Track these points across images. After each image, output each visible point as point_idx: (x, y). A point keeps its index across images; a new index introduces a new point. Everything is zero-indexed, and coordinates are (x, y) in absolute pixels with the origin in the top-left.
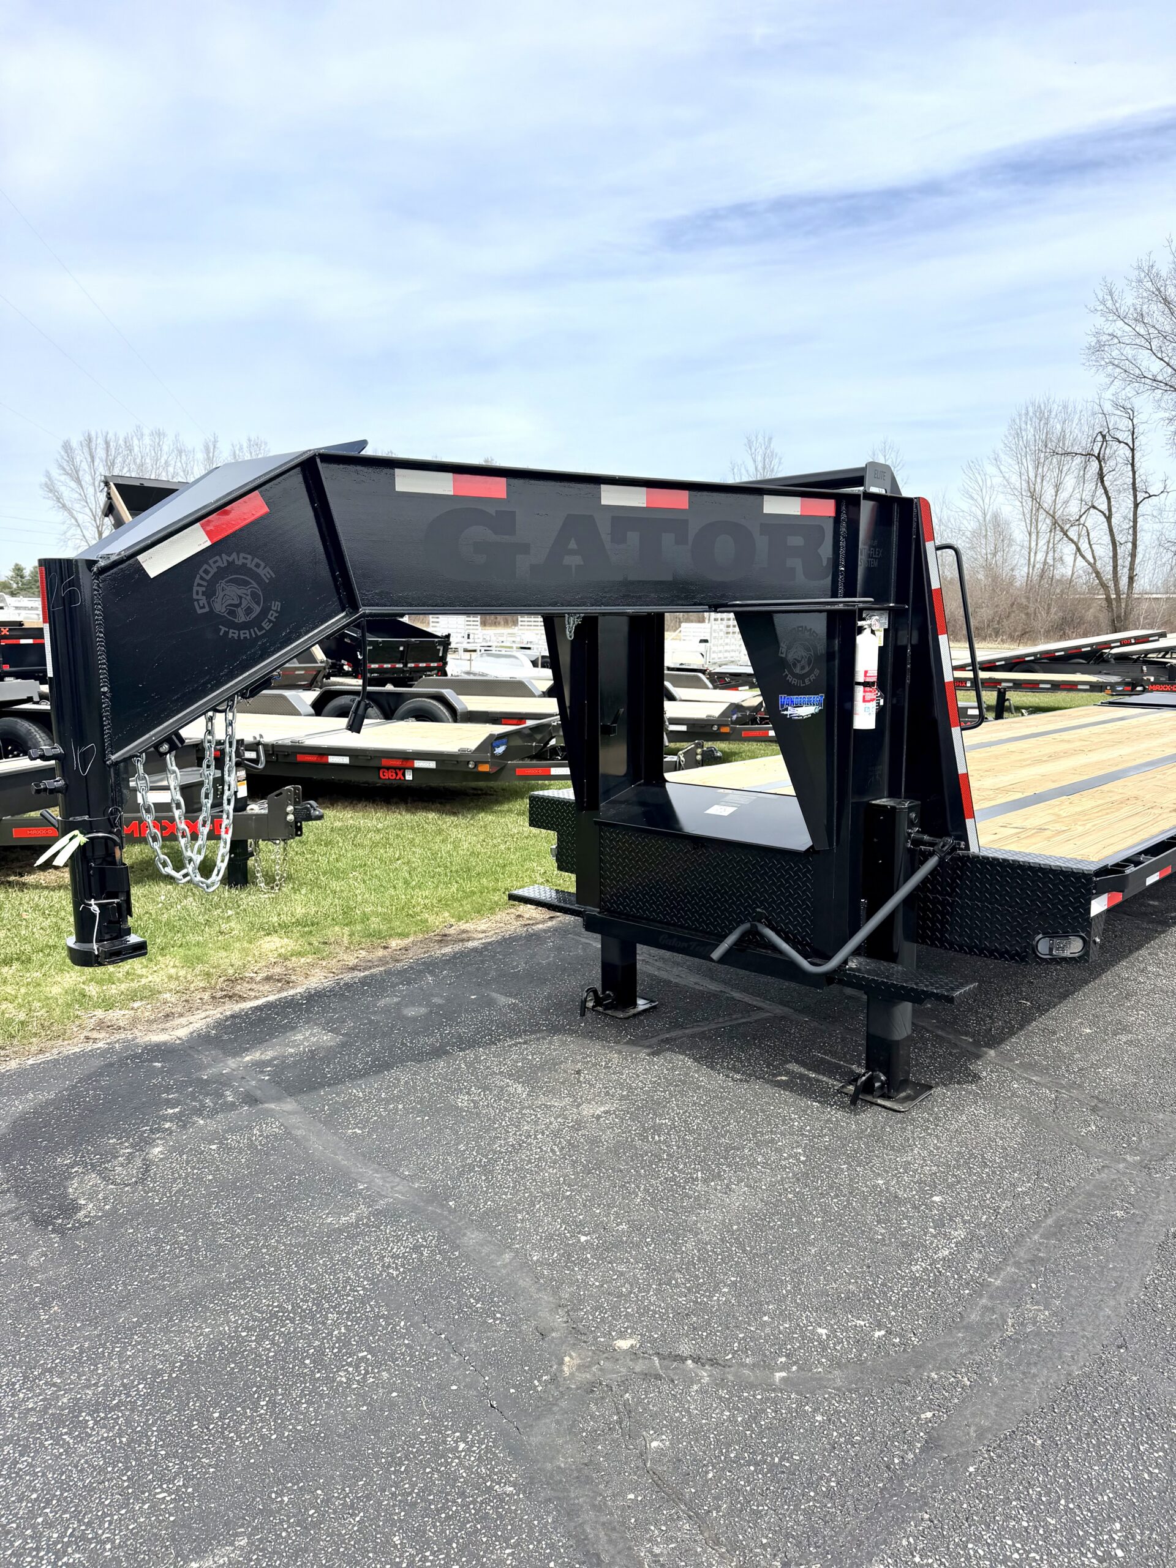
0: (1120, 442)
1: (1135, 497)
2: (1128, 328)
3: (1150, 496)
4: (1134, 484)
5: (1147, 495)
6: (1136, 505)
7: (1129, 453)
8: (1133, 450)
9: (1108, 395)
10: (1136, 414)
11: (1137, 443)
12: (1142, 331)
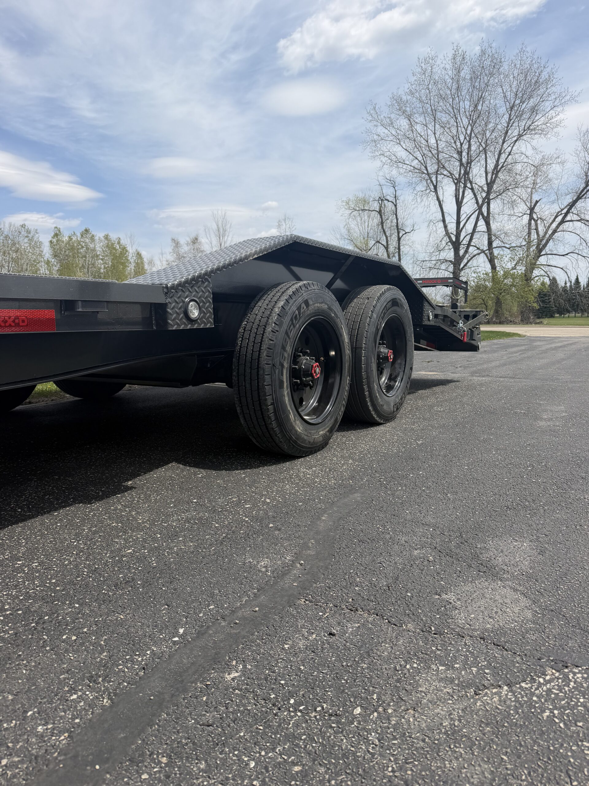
0: (388, 201)
1: (398, 233)
2: (386, 131)
3: (406, 233)
4: (397, 226)
5: (404, 233)
6: (399, 239)
7: (393, 208)
8: (396, 206)
9: (381, 174)
10: (397, 184)
11: (398, 201)
12: (394, 133)
